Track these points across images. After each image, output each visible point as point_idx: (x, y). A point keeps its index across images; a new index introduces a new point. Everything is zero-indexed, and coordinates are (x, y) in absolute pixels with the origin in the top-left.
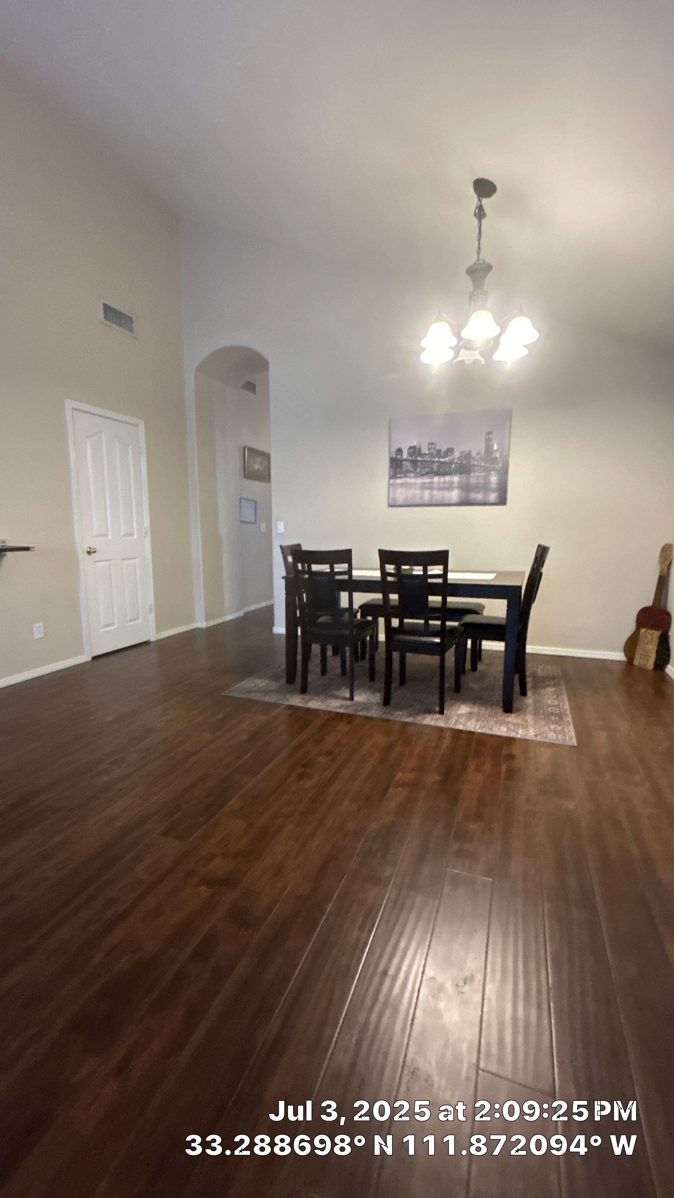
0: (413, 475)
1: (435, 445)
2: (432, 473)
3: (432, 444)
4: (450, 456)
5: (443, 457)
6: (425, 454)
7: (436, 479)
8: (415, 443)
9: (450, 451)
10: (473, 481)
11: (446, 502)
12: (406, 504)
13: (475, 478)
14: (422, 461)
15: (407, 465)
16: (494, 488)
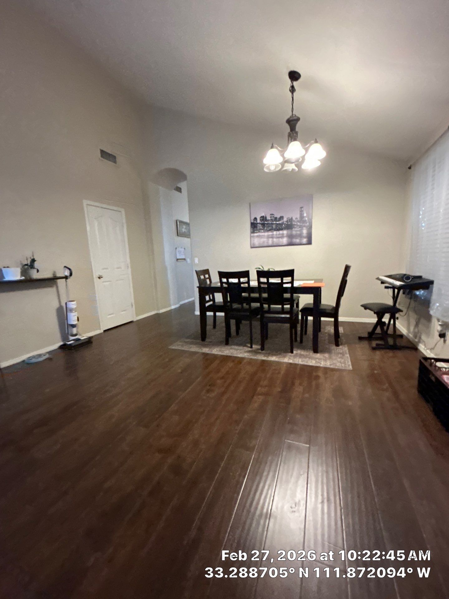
0: (263, 231)
1: (274, 215)
2: (273, 230)
3: (272, 214)
4: (282, 220)
5: (278, 221)
6: (269, 220)
7: (275, 233)
8: (263, 215)
9: (282, 218)
10: (294, 233)
11: (281, 244)
12: (259, 246)
13: (295, 232)
14: (267, 224)
15: (260, 226)
16: (305, 236)
